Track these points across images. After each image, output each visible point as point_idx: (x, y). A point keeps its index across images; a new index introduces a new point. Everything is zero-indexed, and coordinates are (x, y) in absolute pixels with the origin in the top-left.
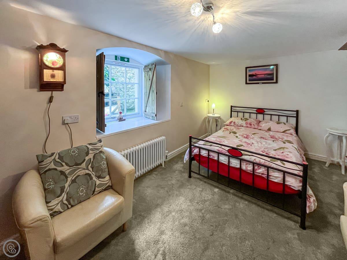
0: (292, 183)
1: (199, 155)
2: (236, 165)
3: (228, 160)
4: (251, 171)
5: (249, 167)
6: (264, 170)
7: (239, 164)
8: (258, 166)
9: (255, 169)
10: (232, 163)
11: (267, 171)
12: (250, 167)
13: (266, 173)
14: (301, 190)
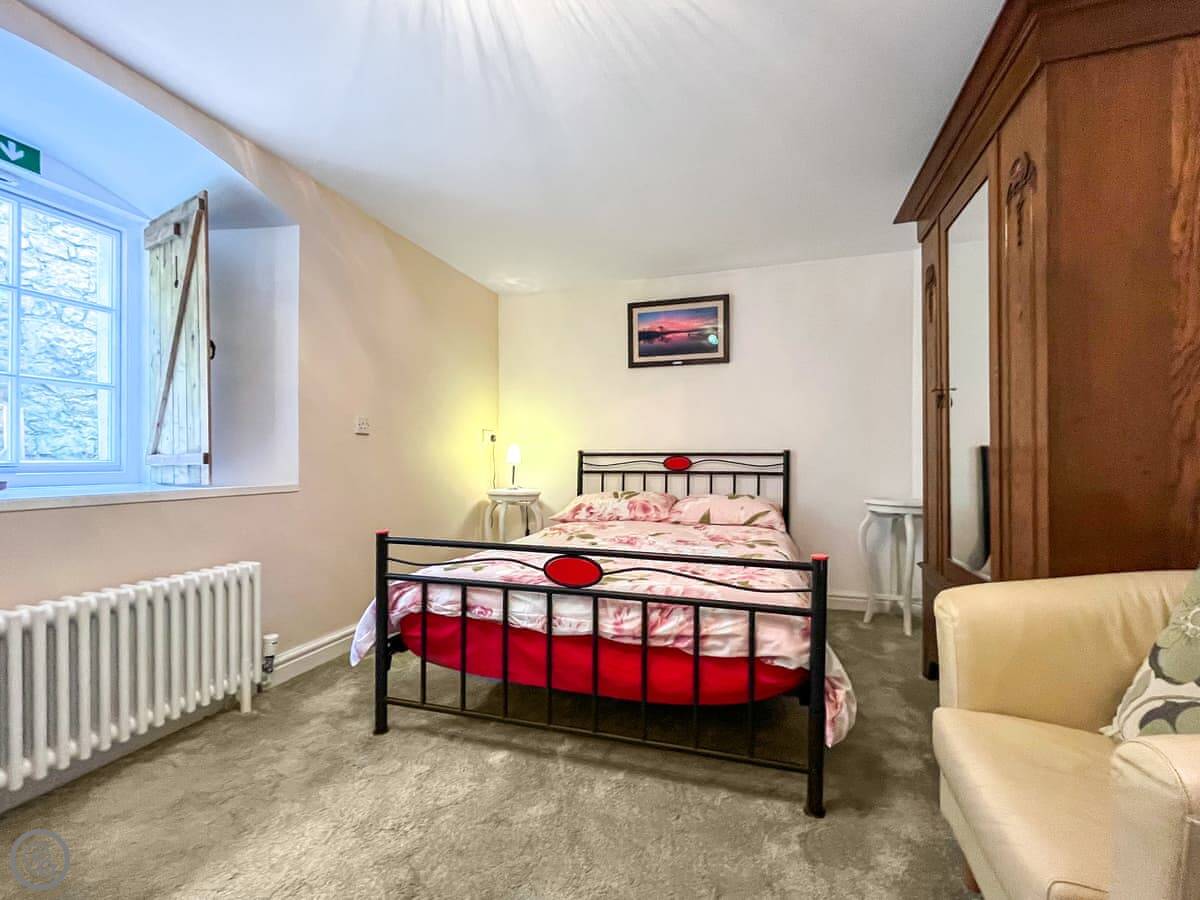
0: (778, 647)
1: (424, 617)
2: (579, 625)
3: (545, 610)
4: (634, 637)
5: (627, 621)
6: (682, 618)
7: (591, 617)
8: (663, 610)
9: (650, 626)
10: (563, 619)
11: (692, 623)
12: (633, 619)
13: (691, 632)
14: (807, 667)
